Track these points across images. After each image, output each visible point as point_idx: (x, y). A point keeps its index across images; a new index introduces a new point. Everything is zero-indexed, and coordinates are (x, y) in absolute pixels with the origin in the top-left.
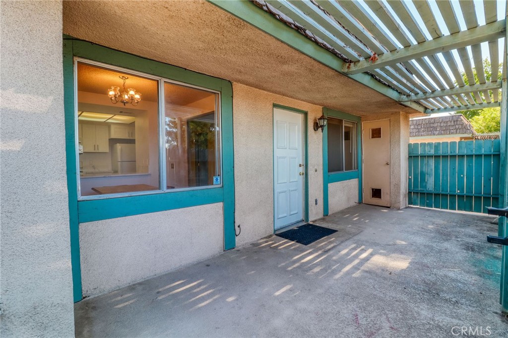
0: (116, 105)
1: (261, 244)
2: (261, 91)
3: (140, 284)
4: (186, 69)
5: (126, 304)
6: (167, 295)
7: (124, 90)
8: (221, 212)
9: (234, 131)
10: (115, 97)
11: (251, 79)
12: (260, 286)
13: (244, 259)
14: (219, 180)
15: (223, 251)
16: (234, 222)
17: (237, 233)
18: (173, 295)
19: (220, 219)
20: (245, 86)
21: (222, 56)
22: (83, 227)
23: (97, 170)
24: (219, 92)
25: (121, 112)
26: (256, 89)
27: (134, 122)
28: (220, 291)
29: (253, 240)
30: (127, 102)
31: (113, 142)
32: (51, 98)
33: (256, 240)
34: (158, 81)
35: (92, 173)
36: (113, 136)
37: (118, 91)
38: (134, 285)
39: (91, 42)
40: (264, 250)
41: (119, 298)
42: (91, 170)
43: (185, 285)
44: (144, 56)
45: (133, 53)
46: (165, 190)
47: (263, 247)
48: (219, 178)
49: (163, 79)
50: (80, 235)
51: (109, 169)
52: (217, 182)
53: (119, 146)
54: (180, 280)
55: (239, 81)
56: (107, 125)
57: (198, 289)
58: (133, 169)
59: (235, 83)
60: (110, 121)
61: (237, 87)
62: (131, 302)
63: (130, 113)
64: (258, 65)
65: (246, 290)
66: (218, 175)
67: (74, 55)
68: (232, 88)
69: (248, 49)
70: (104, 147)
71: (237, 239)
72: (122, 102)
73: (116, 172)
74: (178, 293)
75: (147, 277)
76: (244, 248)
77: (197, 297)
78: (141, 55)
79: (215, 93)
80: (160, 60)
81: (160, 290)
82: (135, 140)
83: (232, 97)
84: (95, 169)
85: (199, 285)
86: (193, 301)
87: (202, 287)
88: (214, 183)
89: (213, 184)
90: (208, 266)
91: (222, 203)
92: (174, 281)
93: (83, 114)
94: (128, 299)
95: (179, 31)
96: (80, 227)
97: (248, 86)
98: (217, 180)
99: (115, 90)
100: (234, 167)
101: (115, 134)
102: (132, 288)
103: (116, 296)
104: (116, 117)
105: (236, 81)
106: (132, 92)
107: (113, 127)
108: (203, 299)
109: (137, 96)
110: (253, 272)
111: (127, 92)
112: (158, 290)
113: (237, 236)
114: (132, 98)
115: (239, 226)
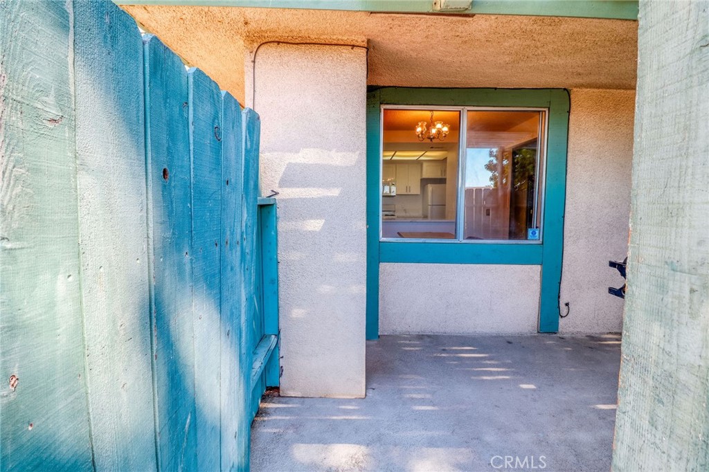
0: (424, 141)
1: (606, 340)
2: (628, 92)
3: (429, 336)
4: (496, 89)
5: (412, 349)
6: (452, 355)
7: (430, 124)
8: (538, 278)
9: (569, 163)
10: (422, 134)
11: (603, 80)
12: (576, 389)
13: (567, 351)
14: (537, 234)
15: (536, 332)
16: (559, 297)
17: (564, 312)
18: (459, 357)
19: (536, 287)
20: (596, 90)
21: (542, 62)
22: (383, 266)
23: (408, 215)
24: (547, 110)
25: (432, 148)
26: (618, 91)
27: (446, 158)
28: (514, 373)
29: (593, 331)
30: (434, 138)
31: (425, 182)
32: (358, 152)
33: (598, 332)
34: (460, 111)
35: (403, 217)
36: (425, 176)
37: (425, 127)
38: (423, 335)
39: (395, 87)
40: (608, 349)
41: (408, 342)
42: (403, 214)
43: (474, 353)
44: (445, 86)
45: (434, 86)
46: (461, 239)
47: (608, 345)
48: (537, 232)
49: (466, 107)
50: (380, 273)
51: (420, 213)
52: (534, 237)
53: (430, 187)
54: (470, 346)
55: (581, 86)
56: (419, 163)
57: (489, 362)
58: (442, 215)
59: (575, 89)
60: (422, 158)
61: (578, 96)
62: (416, 349)
63: (442, 148)
64: (606, 59)
65: (553, 386)
66: (537, 227)
67: (381, 104)
68: (570, 99)
69: (579, 44)
70: (416, 190)
71: (561, 322)
72: (429, 138)
73: (425, 217)
74: (464, 357)
75: (437, 332)
76: (573, 338)
77: (484, 369)
78: (443, 86)
79: (539, 111)
80: (464, 86)
81: (447, 348)
82: (445, 179)
83: (569, 112)
84: (406, 212)
85: (490, 359)
86: (478, 371)
87: (493, 362)
88: (529, 237)
89: (526, 239)
90: (509, 343)
91: (539, 266)
92: (463, 345)
93: (397, 154)
94: (415, 346)
95: (476, 53)
96: (380, 266)
97: (601, 90)
98: (534, 233)
99: (422, 126)
100: (564, 217)
101: (428, 172)
102: (421, 337)
103: (405, 339)
104: (427, 154)
105: (575, 87)
106: (439, 126)
107: (425, 165)
108: (491, 373)
109: (445, 129)
110: (573, 369)
111: (434, 126)
112: (444, 348)
113: (562, 317)
114: (439, 132)
115: (567, 305)
